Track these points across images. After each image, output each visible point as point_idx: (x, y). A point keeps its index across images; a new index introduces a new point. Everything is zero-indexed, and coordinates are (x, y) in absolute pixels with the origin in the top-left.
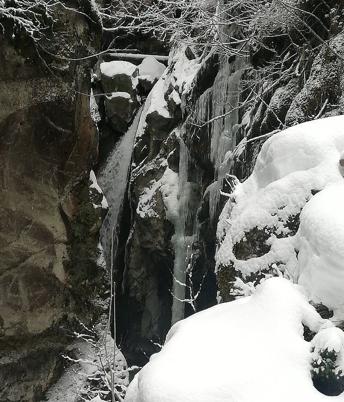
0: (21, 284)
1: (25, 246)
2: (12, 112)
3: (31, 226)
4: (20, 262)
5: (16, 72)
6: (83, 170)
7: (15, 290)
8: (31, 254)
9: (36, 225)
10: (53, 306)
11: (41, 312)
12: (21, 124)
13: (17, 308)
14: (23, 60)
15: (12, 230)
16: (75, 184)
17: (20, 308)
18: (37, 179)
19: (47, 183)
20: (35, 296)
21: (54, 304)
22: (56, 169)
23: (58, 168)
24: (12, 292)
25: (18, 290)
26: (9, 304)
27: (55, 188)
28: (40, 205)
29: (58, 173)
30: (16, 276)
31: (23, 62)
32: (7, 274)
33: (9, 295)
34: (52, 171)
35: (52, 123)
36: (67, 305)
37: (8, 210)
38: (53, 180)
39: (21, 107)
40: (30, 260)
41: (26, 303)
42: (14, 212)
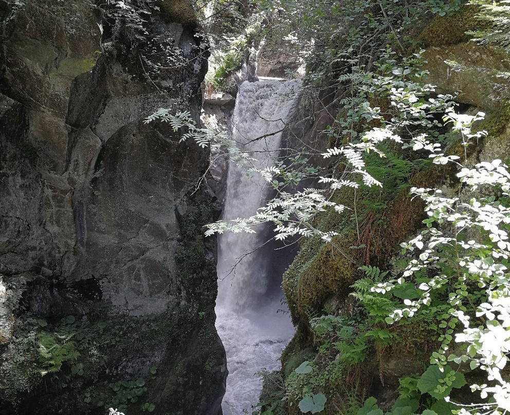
0: (142, 273)
1: (144, 242)
2: (123, 125)
3: (148, 225)
4: (139, 256)
5: (125, 89)
6: (196, 176)
7: (138, 278)
8: (148, 249)
9: (153, 224)
10: (169, 293)
11: (159, 297)
12: (134, 135)
13: (139, 293)
14: (130, 77)
15: (132, 228)
16: (190, 188)
17: (142, 293)
18: (155, 184)
19: (164, 187)
20: (154, 284)
21: (169, 292)
22: (171, 175)
23: (173, 174)
24: (135, 279)
25: (140, 278)
26: (133, 289)
27: (171, 192)
28: (157, 206)
29: (174, 179)
30: (138, 266)
31: (129, 80)
32: (129, 264)
33: (134, 281)
34: (168, 177)
35: (161, 135)
36: (180, 294)
37: (127, 210)
38: (170, 185)
39: (131, 120)
40: (148, 254)
41: (146, 289)
42: (133, 212)
